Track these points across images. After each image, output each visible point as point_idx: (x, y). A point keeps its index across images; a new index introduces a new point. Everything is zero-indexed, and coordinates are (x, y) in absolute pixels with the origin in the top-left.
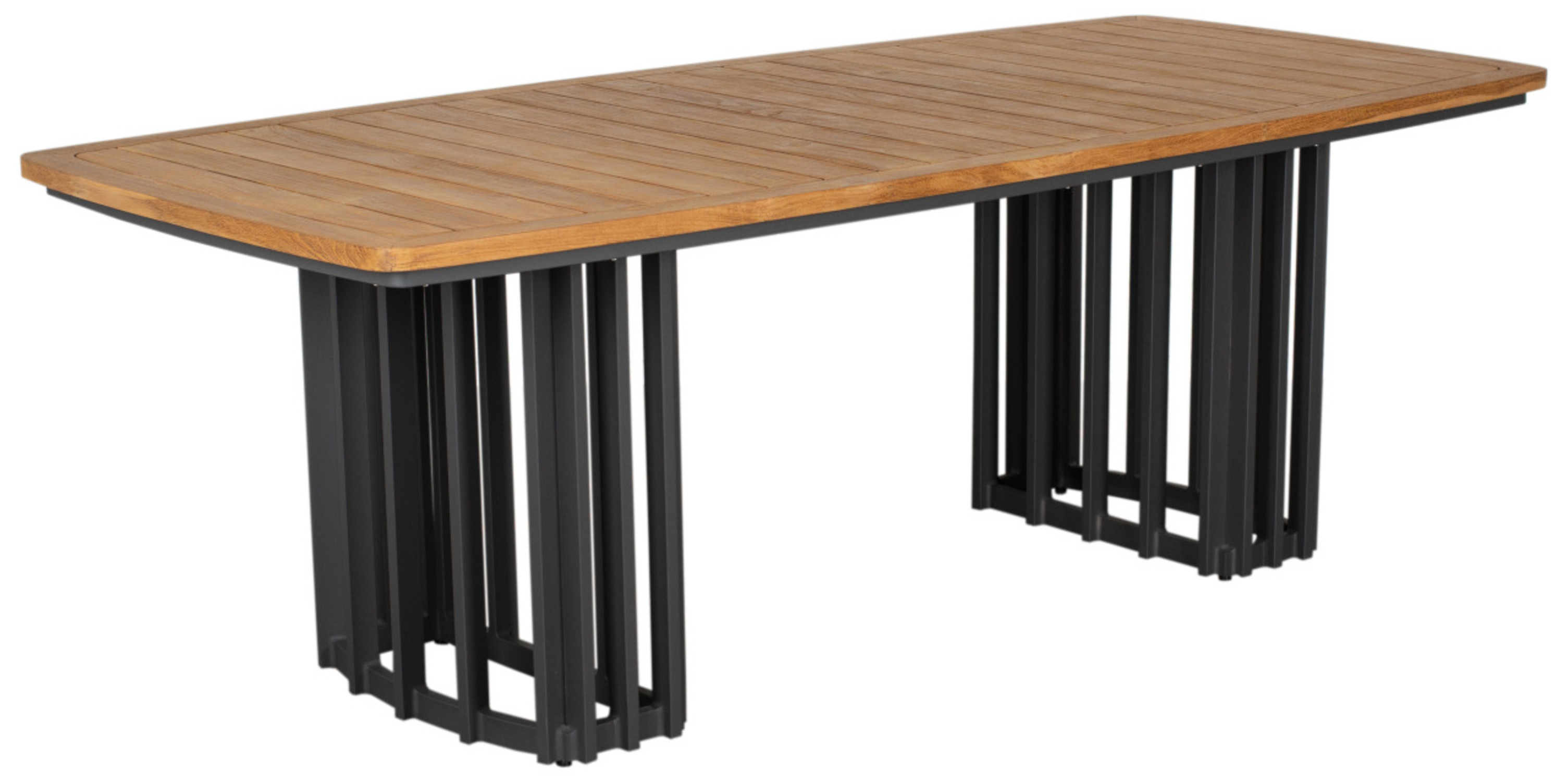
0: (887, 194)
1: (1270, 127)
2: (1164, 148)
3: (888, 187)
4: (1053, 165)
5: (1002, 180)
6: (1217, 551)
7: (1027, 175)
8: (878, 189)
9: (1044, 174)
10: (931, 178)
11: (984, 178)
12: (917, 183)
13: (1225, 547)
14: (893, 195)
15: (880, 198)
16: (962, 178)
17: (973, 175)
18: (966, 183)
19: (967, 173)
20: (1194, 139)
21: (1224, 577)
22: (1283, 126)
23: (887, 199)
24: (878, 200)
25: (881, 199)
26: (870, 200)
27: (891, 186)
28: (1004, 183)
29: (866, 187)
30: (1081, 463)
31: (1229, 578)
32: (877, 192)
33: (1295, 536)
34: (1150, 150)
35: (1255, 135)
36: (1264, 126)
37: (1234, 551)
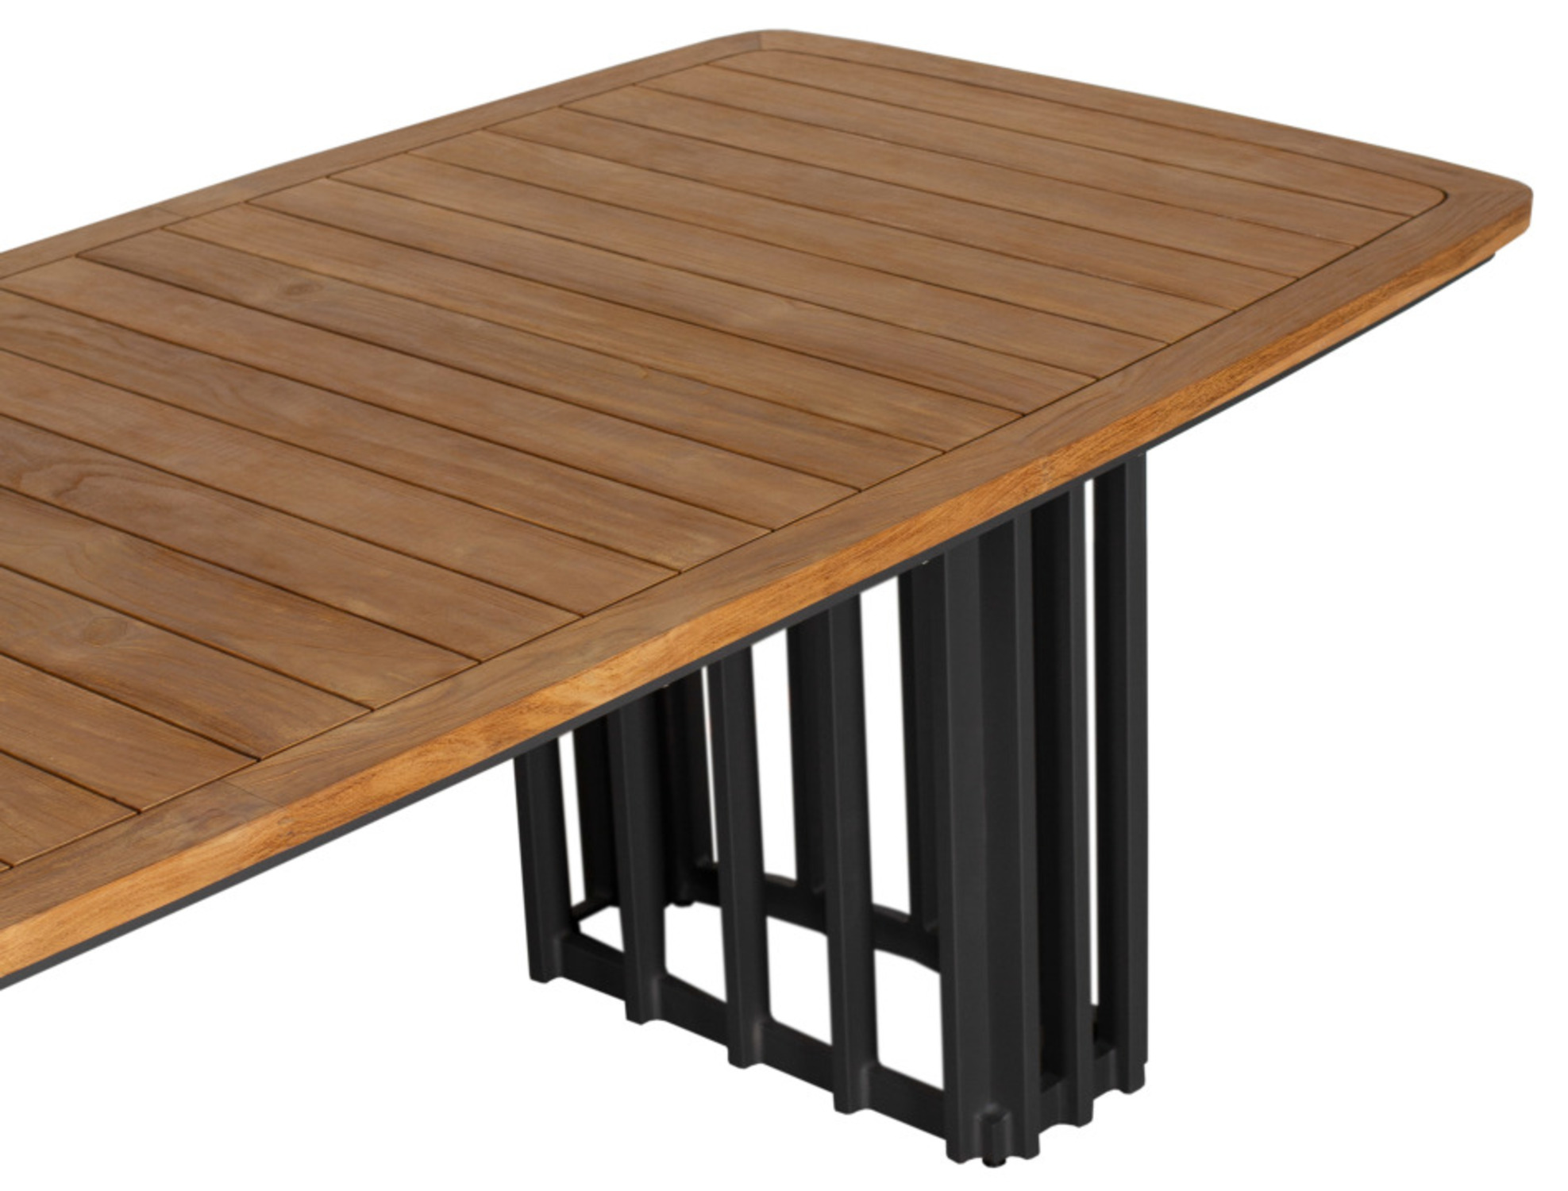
0: (279, 836)
1: (1053, 464)
2: (852, 566)
3: (279, 822)
4: (631, 669)
5: (528, 731)
6: (978, 1117)
7: (577, 705)
8: (257, 833)
9: (615, 691)
10: (374, 775)
11: (488, 739)
12: (342, 794)
13: (991, 1108)
14: (292, 834)
15: (266, 848)
16: (441, 755)
17: (464, 742)
18: (449, 761)
19: (450, 741)
20: (911, 531)
21: (993, 1160)
22: (1080, 453)
23: (279, 846)
24: (260, 855)
25: (267, 851)
26: (244, 859)
27: (286, 818)
28: (531, 735)
29: (231, 837)
30: (716, 858)
31: (1002, 1162)
32: (256, 839)
33: (1112, 1053)
34: (827, 578)
35: (1027, 487)
36: (1045, 464)
37: (1007, 1118)
